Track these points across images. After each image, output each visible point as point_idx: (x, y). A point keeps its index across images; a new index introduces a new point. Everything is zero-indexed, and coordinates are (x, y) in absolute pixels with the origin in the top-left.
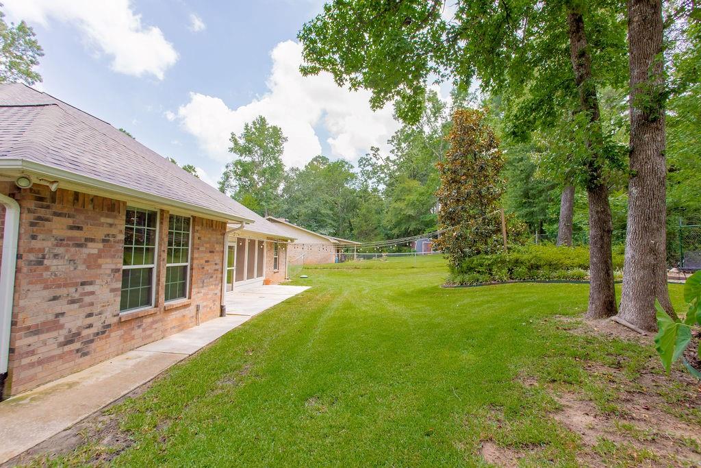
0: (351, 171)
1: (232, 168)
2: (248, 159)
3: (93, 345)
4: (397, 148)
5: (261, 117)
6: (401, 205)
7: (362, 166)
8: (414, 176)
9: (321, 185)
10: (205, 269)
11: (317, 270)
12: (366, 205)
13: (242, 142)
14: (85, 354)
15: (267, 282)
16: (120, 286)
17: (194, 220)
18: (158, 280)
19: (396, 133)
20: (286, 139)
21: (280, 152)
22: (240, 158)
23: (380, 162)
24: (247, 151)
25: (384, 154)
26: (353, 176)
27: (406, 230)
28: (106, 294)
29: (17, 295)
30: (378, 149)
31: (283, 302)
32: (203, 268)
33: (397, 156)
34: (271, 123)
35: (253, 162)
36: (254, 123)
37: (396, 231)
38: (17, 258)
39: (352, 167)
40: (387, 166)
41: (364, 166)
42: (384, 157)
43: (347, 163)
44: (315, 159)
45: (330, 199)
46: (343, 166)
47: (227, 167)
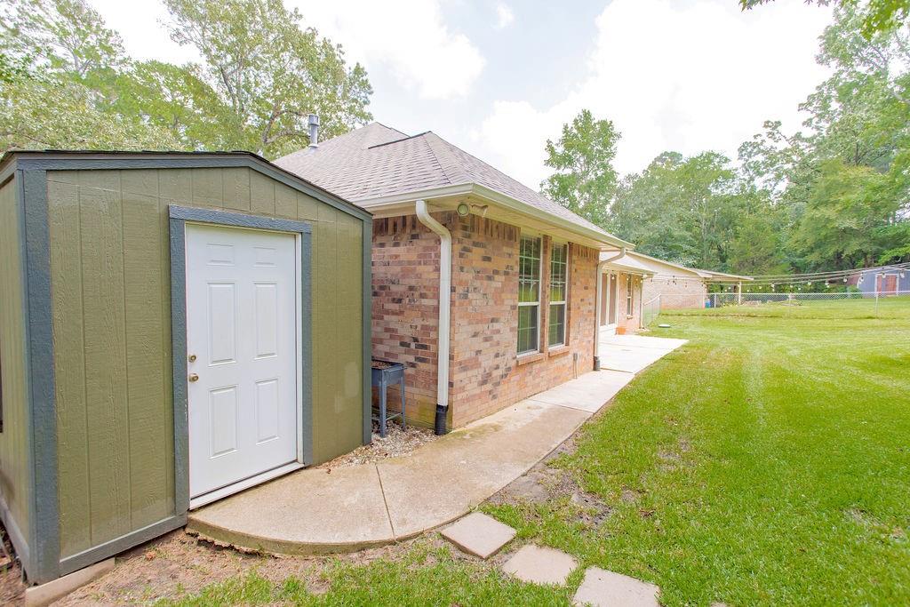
0: (725, 167)
1: (547, 186)
2: (568, 171)
3: (500, 388)
4: (818, 115)
5: (584, 111)
6: (830, 212)
7: (746, 157)
8: (858, 159)
9: (672, 195)
10: (581, 309)
11: (683, 317)
12: (752, 217)
13: (560, 150)
14: (494, 397)
15: (620, 331)
16: (517, 325)
17: (571, 248)
18: (544, 321)
19: (818, 88)
20: (619, 136)
21: (611, 155)
22: (558, 171)
23: (782, 145)
24: (566, 160)
25: (788, 130)
26: (728, 175)
27: (838, 255)
28: (508, 332)
29: (452, 329)
30: (779, 123)
31: (663, 358)
32: (579, 308)
33: (818, 128)
34: (597, 117)
35: (574, 173)
36: (576, 121)
37: (813, 258)
38: (451, 291)
39: (727, 160)
40: (795, 149)
41: (750, 156)
42: (790, 134)
43: (717, 156)
44: (659, 159)
45: (687, 214)
46: (711, 161)
47: (542, 185)
